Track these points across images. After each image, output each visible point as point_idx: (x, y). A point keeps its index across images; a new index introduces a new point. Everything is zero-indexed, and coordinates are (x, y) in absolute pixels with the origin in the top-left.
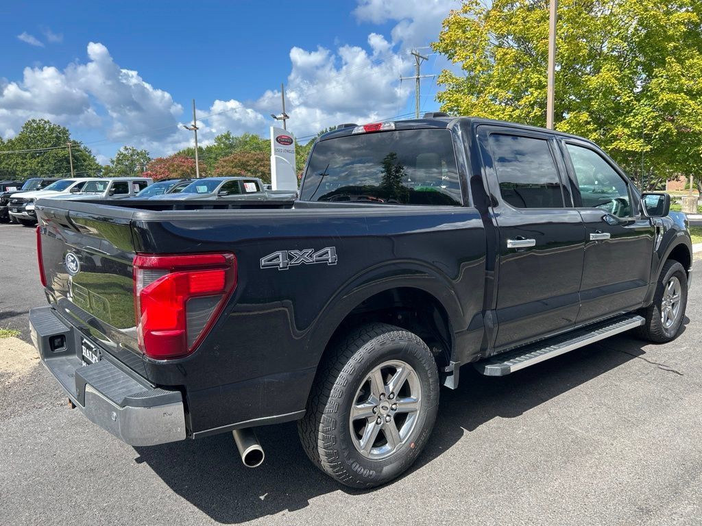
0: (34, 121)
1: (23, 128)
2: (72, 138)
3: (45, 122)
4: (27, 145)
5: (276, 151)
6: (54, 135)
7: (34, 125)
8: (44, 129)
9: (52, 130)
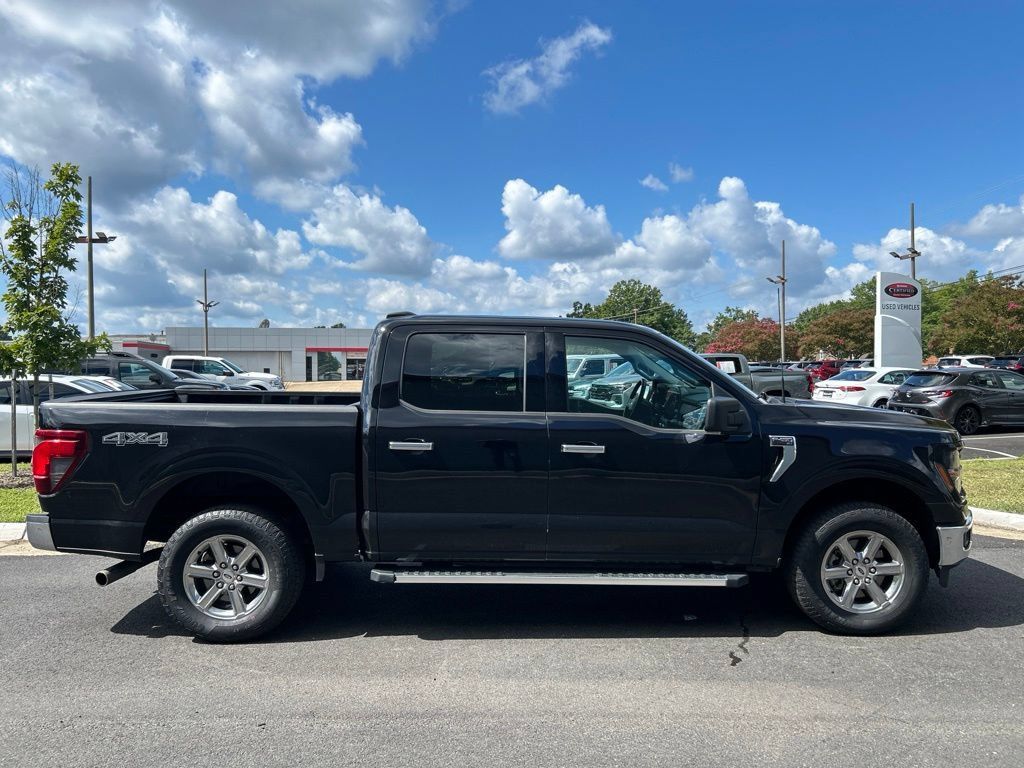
0: (623, 282)
1: (611, 291)
2: (663, 300)
3: (635, 283)
4: (613, 312)
5: (883, 307)
6: (643, 298)
7: (623, 287)
8: (633, 291)
9: (641, 292)
